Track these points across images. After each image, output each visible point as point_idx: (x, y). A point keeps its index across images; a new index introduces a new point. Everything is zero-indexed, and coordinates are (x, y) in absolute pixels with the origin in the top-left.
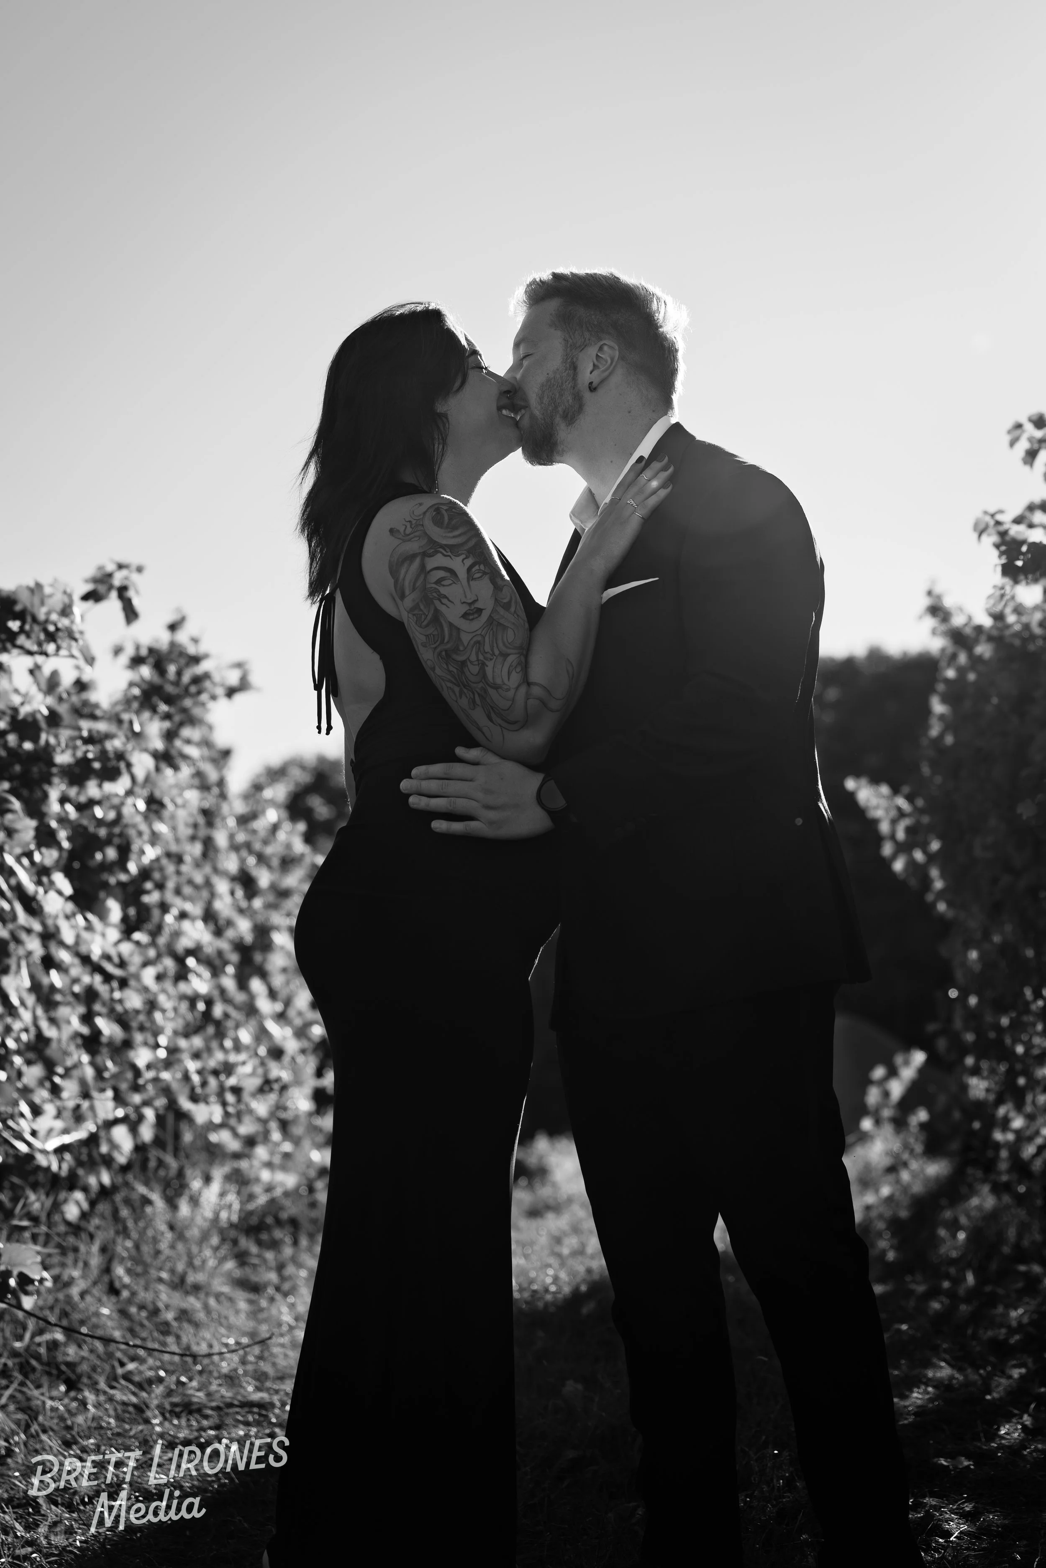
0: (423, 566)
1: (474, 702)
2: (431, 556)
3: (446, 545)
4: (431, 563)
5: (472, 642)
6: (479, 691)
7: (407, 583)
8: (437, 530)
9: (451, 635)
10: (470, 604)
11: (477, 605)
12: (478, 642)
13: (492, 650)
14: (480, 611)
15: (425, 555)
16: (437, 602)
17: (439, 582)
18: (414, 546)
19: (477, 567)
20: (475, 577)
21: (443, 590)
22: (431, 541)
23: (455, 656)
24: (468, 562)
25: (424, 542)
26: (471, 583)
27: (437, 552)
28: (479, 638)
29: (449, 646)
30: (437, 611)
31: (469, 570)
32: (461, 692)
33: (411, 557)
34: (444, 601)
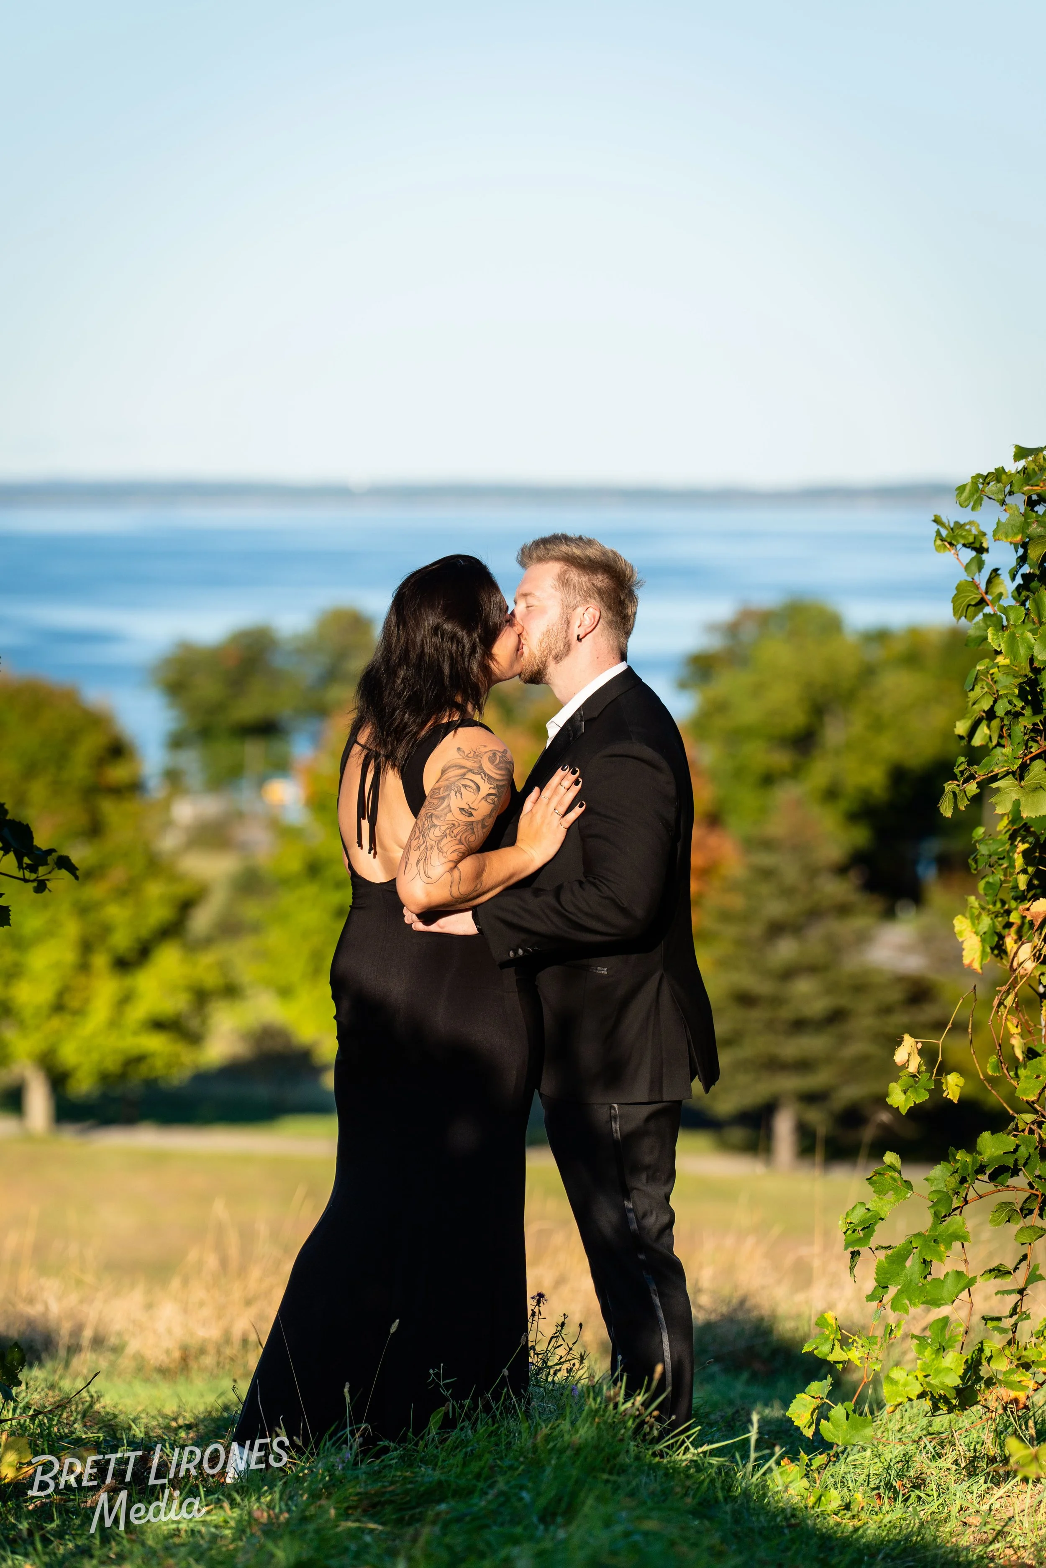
0: (465, 774)
1: (419, 847)
2: (473, 773)
3: (488, 775)
4: (470, 776)
5: (451, 822)
6: (428, 844)
7: (449, 774)
8: (489, 764)
9: (444, 809)
10: (470, 808)
11: (473, 812)
12: (454, 825)
13: (457, 835)
14: (471, 815)
15: (471, 771)
16: (453, 793)
17: (465, 786)
18: (469, 764)
19: (494, 797)
20: (488, 800)
21: (463, 790)
22: (481, 767)
23: (434, 819)
24: (493, 791)
25: (477, 765)
26: (483, 801)
27: (479, 774)
28: (456, 824)
29: (435, 813)
30: (449, 795)
31: (489, 795)
32: (418, 837)
33: (463, 767)
34: (458, 795)
